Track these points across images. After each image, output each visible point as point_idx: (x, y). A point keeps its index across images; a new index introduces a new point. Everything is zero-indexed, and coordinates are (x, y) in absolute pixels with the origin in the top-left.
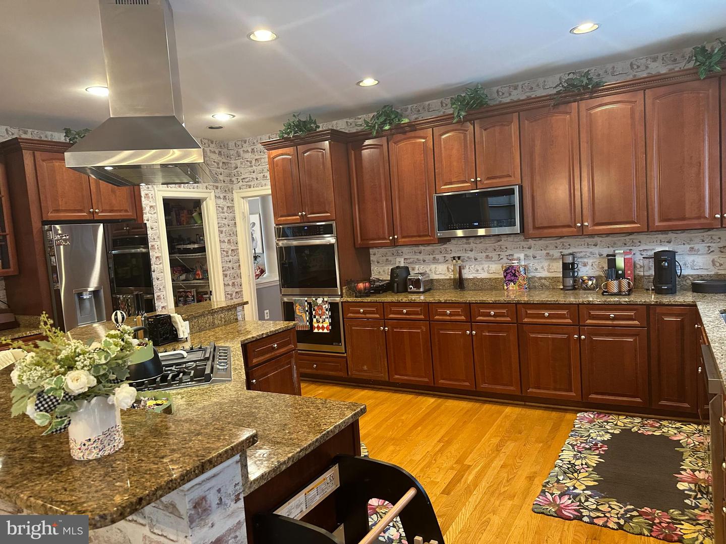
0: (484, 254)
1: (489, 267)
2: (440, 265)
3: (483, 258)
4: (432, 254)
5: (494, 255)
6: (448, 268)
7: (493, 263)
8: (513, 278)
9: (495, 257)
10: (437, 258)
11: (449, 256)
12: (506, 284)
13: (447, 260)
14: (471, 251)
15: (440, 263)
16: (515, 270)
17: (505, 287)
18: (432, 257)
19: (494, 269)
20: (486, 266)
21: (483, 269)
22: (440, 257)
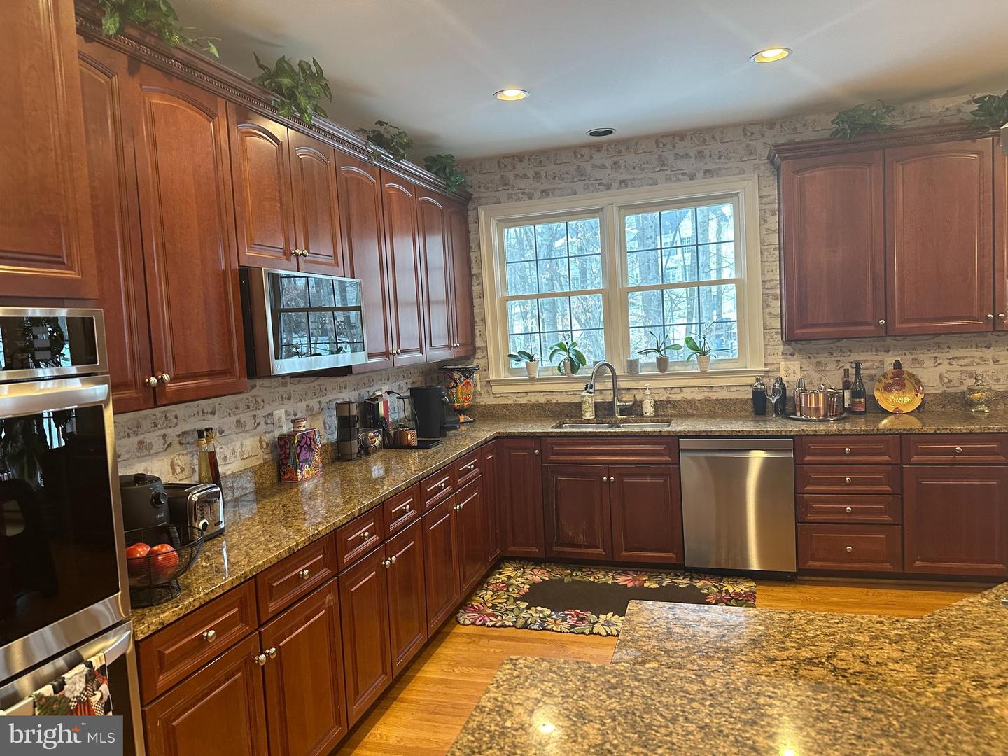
0: (234, 419)
1: (242, 445)
2: (155, 461)
3: (233, 427)
4: (136, 434)
5: (245, 417)
6: (173, 465)
7: (248, 435)
8: (308, 455)
9: (250, 426)
10: (147, 441)
11: (172, 433)
12: (300, 469)
13: (170, 445)
14: (213, 413)
15: (155, 455)
16: (310, 439)
17: (300, 477)
18: (134, 440)
19: (249, 448)
20: (238, 444)
21: (234, 453)
22: (153, 438)
